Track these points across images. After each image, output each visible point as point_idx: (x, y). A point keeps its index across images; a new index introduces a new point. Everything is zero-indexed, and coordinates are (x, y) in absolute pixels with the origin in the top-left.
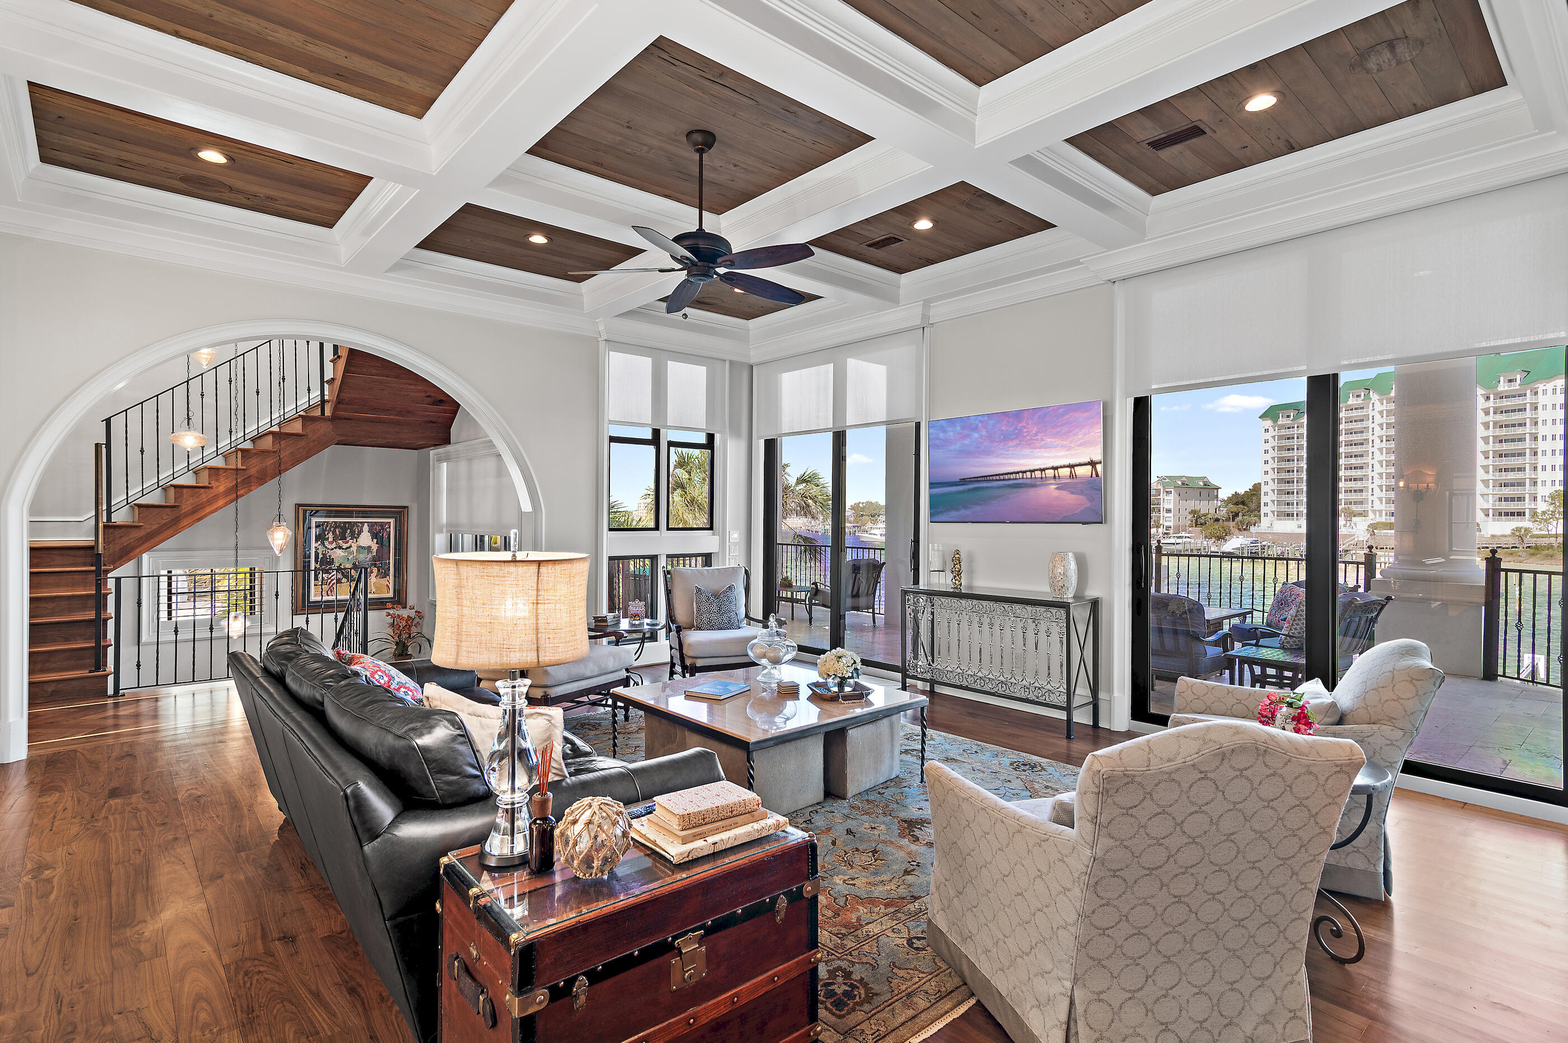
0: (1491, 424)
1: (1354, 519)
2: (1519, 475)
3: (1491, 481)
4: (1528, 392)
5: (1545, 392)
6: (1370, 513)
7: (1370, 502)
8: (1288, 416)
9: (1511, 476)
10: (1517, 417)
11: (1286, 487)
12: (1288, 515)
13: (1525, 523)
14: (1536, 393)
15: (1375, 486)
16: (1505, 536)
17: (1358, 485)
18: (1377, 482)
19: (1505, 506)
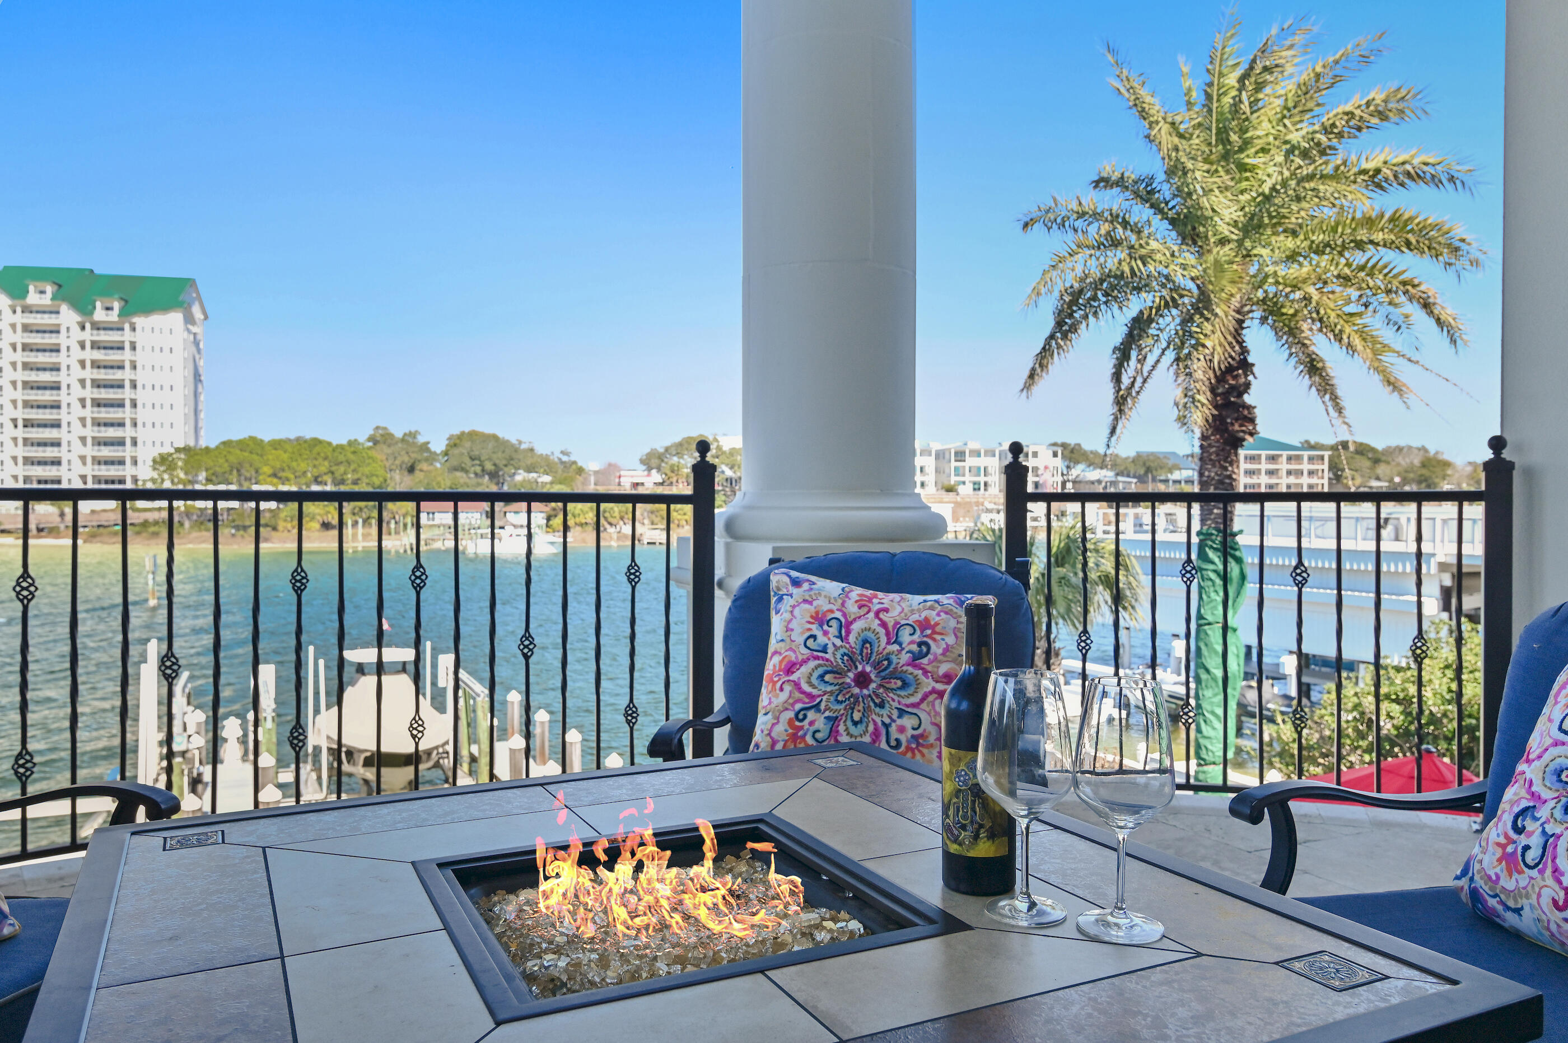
0: (88, 362)
2: (118, 432)
3: (89, 439)
4: (127, 326)
5: (143, 329)
10: (115, 357)
14: (134, 329)
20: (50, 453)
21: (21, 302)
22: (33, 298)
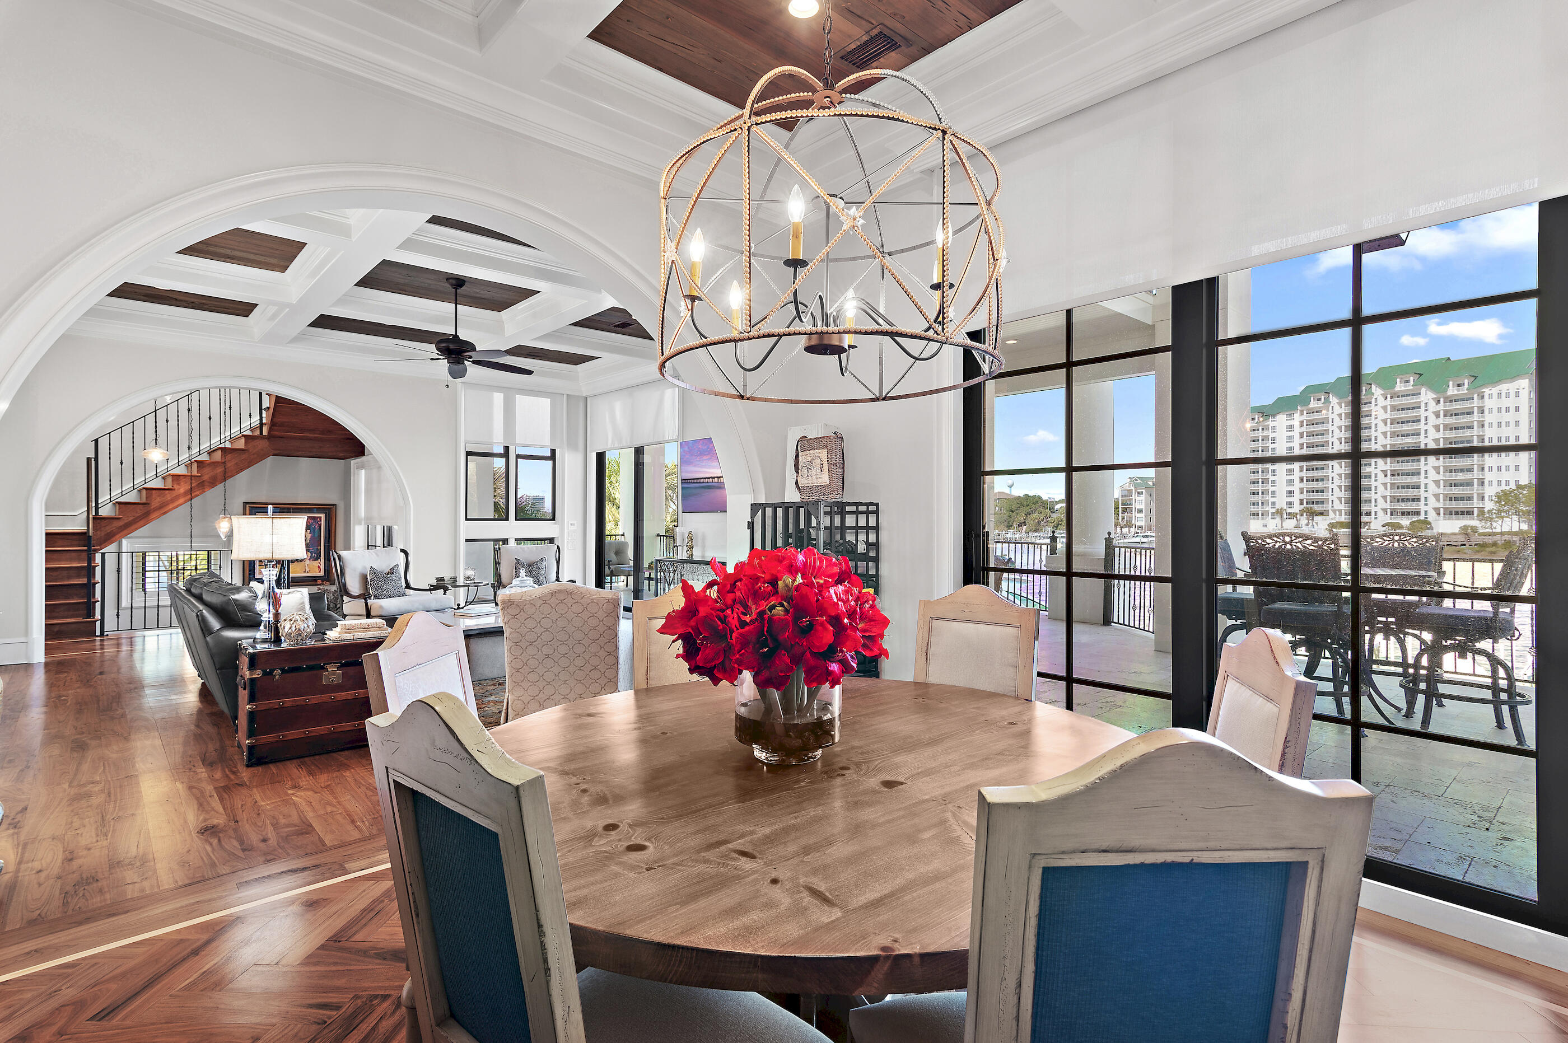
0: (1442, 426)
1: (1315, 518)
2: (1467, 476)
3: (1442, 482)
4: (1475, 396)
5: (1490, 396)
6: (1330, 511)
7: (1330, 502)
8: (1253, 419)
9: (1461, 476)
10: (1465, 420)
12: (1254, 515)
13: (1473, 522)
14: (1483, 397)
15: (1334, 486)
16: (1455, 534)
17: (1320, 485)
18: (1337, 482)
19: (1454, 505)
20: (1411, 493)
21: (1392, 391)
22: (1400, 387)
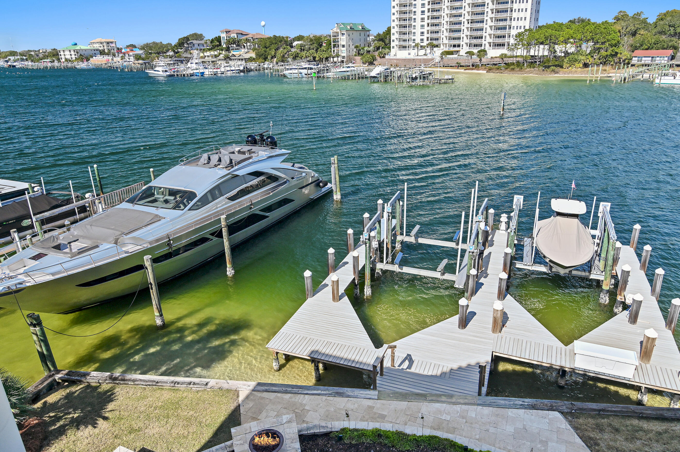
1: (435, 49)
2: (504, 23)
3: (493, 27)
6: (442, 45)
7: (442, 39)
9: (501, 24)
11: (403, 30)
12: (404, 47)
15: (444, 29)
16: (497, 58)
18: (445, 26)
19: (497, 41)
20: (479, 33)
